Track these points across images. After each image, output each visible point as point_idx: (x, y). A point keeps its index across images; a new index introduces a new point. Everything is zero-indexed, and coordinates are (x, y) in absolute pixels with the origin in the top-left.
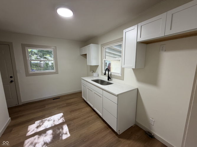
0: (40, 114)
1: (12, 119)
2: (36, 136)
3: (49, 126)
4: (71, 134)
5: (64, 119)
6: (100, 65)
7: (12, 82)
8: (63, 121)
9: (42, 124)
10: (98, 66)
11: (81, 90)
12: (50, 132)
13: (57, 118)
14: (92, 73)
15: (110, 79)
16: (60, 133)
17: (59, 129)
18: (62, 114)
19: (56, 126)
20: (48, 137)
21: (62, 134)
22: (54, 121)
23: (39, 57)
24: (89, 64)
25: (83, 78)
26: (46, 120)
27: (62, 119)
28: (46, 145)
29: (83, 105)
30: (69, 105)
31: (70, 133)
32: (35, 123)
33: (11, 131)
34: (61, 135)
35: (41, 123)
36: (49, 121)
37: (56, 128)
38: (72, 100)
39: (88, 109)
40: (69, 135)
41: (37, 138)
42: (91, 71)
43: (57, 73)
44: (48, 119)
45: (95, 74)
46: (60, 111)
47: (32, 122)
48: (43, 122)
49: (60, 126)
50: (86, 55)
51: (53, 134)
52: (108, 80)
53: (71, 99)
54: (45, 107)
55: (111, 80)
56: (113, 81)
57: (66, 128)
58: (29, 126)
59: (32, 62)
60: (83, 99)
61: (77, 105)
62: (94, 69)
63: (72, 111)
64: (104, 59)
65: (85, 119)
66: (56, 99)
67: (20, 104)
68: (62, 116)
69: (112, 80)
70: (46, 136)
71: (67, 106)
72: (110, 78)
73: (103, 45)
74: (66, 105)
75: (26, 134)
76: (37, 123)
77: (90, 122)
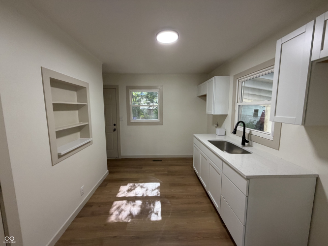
0: (134, 176)
1: (110, 172)
2: (125, 202)
3: (140, 195)
4: (162, 218)
5: (159, 193)
6: (230, 113)
7: (115, 130)
8: (158, 194)
9: (134, 189)
10: (227, 115)
11: (193, 155)
12: (139, 203)
13: (151, 188)
14: (216, 127)
15: (246, 144)
16: (150, 209)
17: (150, 204)
18: (158, 184)
19: (147, 197)
20: (136, 208)
21: (152, 212)
22: (147, 190)
23: (148, 101)
24: (208, 112)
25: (196, 135)
26: (139, 185)
27: (157, 190)
28: (130, 216)
29: (192, 180)
30: (171, 173)
31: (162, 215)
32: (127, 185)
33: (106, 185)
34: (150, 212)
35: (133, 187)
36: (142, 187)
37: (147, 201)
38: (177, 168)
39: (199, 190)
40: (159, 218)
41: (124, 205)
42: (213, 124)
43: (160, 123)
44: (141, 184)
45: (218, 130)
46: (158, 180)
47: (125, 182)
48: (135, 187)
49: (152, 199)
50: (205, 96)
51: (141, 207)
52: (243, 144)
53: (176, 165)
54: (142, 168)
55: (249, 146)
56: (256, 148)
57: (158, 206)
58: (121, 187)
59: (141, 107)
60: (194, 171)
61: (183, 178)
62: (218, 121)
63: (173, 185)
64: (240, 104)
65: (189, 204)
66: (157, 160)
67: (120, 158)
68: (158, 188)
69: (251, 146)
70: (134, 205)
71: (168, 175)
72: (248, 142)
73: (237, 77)
74: (167, 173)
75: (116, 194)
76: (129, 185)
77: (196, 212)
